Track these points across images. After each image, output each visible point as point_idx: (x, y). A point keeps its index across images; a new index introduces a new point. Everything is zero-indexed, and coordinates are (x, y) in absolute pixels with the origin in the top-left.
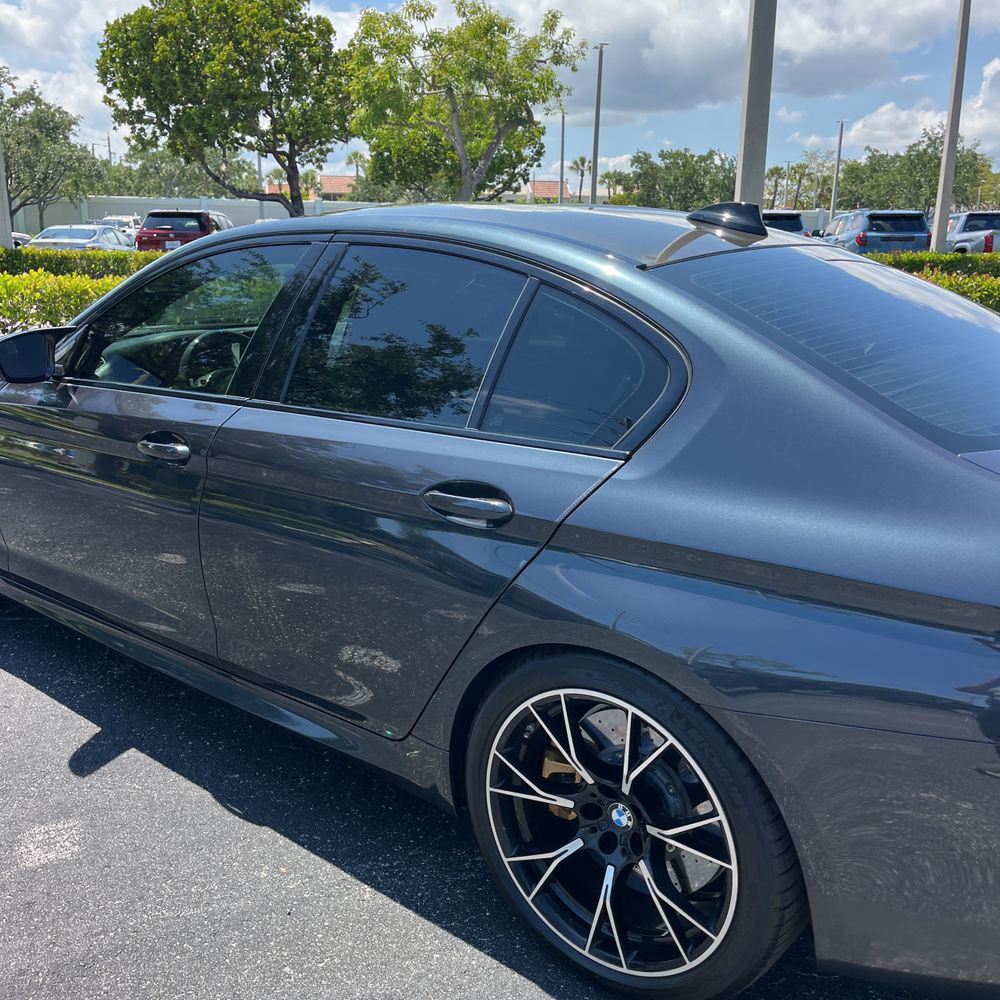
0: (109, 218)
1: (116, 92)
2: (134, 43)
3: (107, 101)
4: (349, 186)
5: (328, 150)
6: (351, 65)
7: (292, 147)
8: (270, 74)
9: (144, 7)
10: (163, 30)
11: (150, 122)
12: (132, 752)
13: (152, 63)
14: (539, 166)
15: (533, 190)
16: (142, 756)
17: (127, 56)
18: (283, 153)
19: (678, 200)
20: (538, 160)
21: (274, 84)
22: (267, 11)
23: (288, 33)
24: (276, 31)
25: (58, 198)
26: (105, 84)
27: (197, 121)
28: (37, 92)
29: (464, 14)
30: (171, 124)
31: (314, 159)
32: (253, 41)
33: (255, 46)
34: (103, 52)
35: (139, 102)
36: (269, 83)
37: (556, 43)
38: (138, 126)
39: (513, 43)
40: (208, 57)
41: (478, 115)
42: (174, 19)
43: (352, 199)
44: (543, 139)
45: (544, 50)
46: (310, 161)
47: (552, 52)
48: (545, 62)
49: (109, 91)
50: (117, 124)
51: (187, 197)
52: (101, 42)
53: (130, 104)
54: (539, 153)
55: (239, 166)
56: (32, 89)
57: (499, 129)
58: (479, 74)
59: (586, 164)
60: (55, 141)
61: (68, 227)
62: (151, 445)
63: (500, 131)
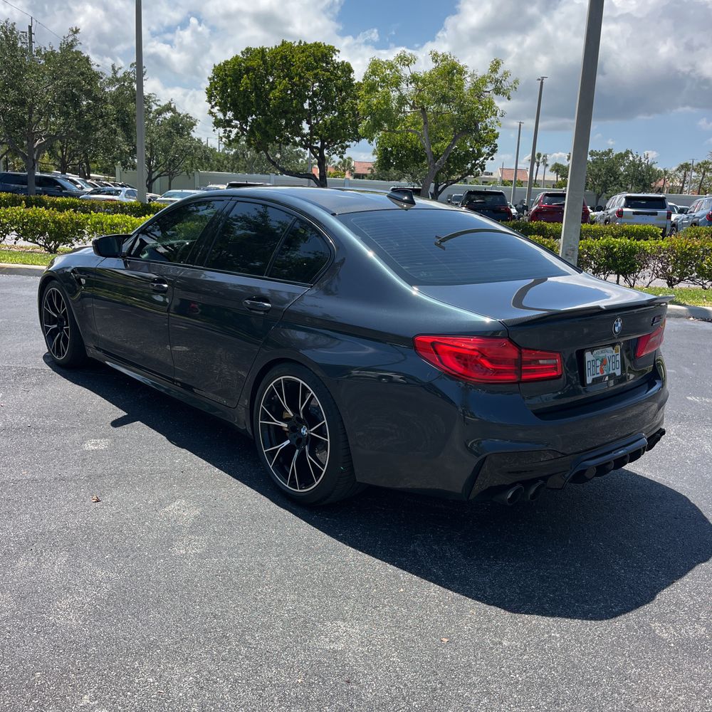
0: (211, 186)
1: (217, 108)
2: (229, 78)
3: (211, 113)
4: (369, 169)
5: (348, 146)
6: (362, 93)
7: (323, 144)
8: (310, 98)
9: (237, 56)
10: (248, 70)
11: (235, 127)
12: (138, 422)
13: (239, 91)
14: (492, 159)
15: (502, 175)
16: (141, 424)
17: (225, 85)
18: (316, 148)
19: (600, 185)
20: (492, 155)
21: (313, 105)
22: (311, 59)
23: (323, 72)
24: (316, 71)
25: (181, 172)
26: (210, 102)
27: (263, 125)
28: (172, 106)
29: (436, 61)
30: (248, 128)
31: (337, 152)
32: (301, 78)
33: (302, 80)
34: (211, 83)
35: (230, 114)
36: (309, 103)
37: (497, 81)
38: (228, 129)
39: (469, 79)
40: (273, 86)
41: (444, 126)
42: (254, 64)
43: (370, 178)
44: (497, 141)
45: (489, 85)
46: (335, 153)
47: (494, 86)
48: (489, 92)
49: (212, 107)
50: (215, 128)
51: (262, 174)
52: (210, 77)
53: (225, 116)
54: (494, 151)
55: (297, 154)
56: (170, 103)
57: (455, 135)
58: (444, 99)
59: (541, 158)
60: (182, 136)
61: (180, 191)
62: (155, 285)
63: (456, 136)
